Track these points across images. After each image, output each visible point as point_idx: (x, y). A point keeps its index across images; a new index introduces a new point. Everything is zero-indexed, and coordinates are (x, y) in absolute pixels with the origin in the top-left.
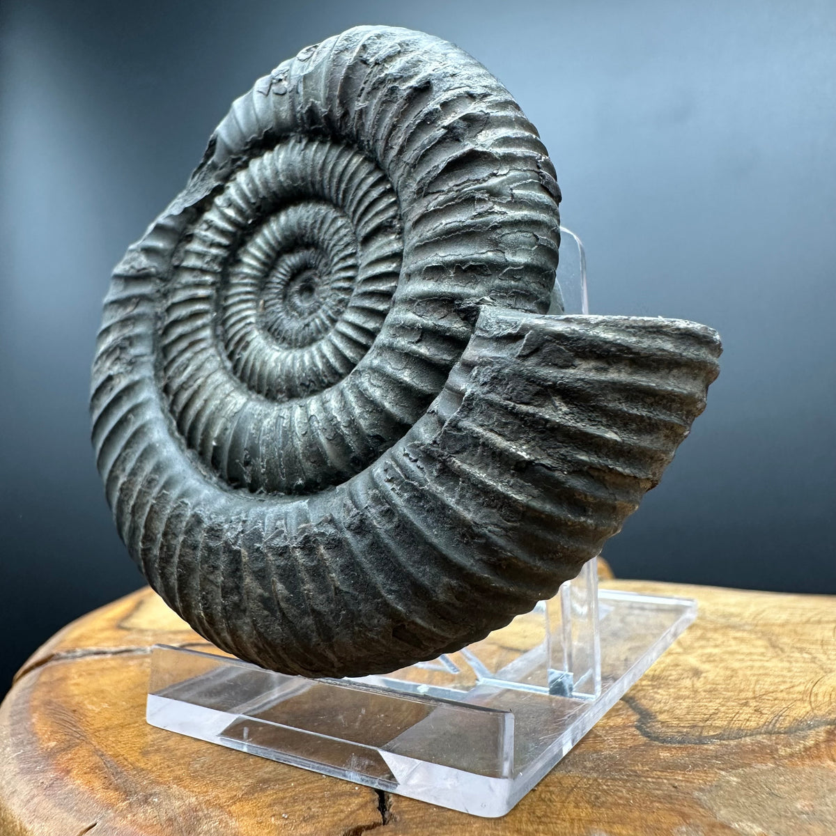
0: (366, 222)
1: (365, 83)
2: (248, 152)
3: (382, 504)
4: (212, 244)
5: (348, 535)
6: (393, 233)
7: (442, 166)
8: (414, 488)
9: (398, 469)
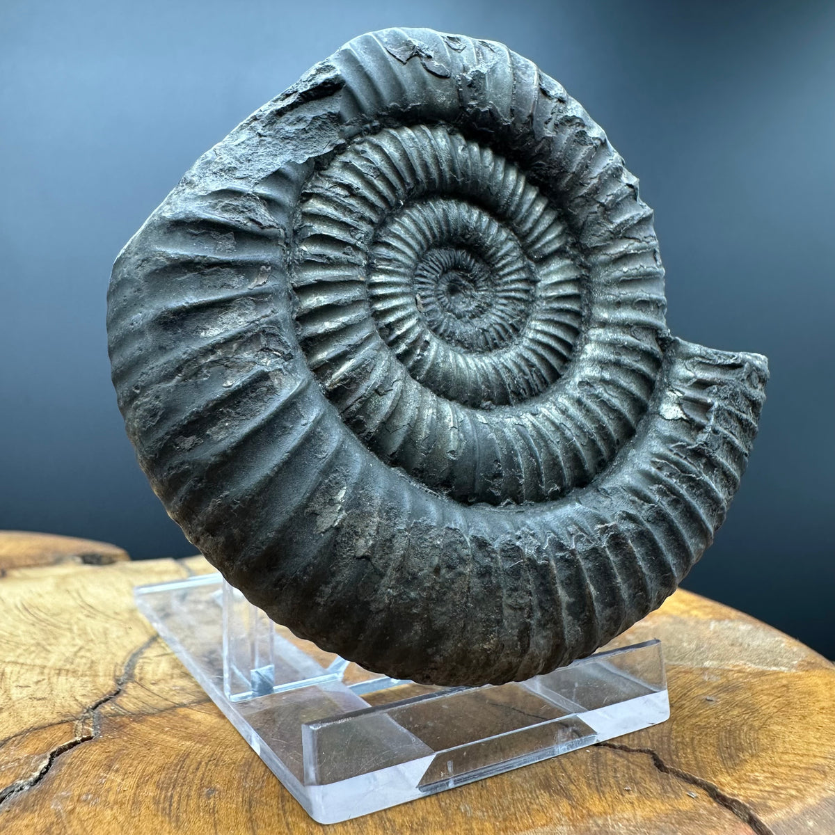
0: (547, 243)
1: (552, 114)
2: (382, 119)
3: (668, 496)
4: (362, 218)
5: (649, 526)
6: (568, 258)
7: (637, 218)
8: (691, 479)
9: (672, 466)
